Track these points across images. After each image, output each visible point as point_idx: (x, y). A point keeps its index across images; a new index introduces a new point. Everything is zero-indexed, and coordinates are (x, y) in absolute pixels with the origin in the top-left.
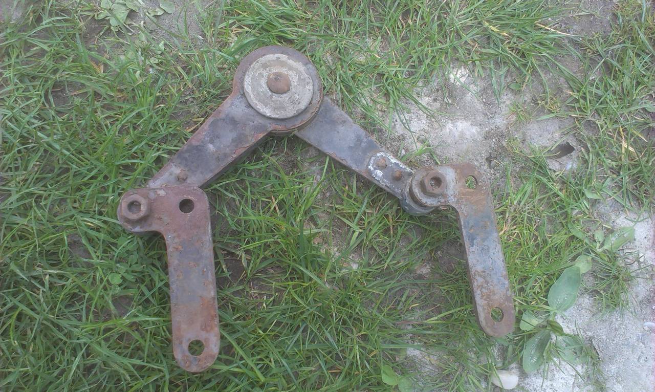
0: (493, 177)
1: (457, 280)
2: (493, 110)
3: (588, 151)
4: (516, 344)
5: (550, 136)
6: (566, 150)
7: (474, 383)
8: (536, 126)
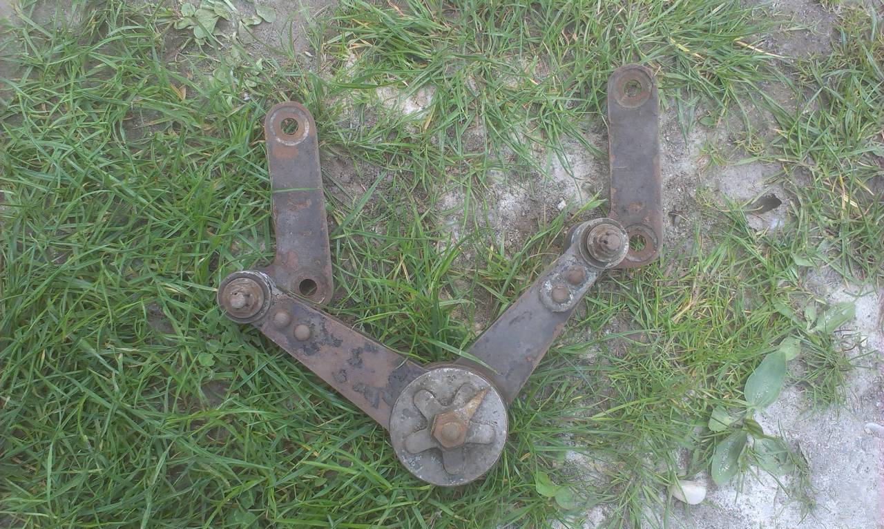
0: (677, 236)
1: (631, 367)
2: (679, 151)
3: (798, 205)
4: (704, 448)
5: (750, 186)
6: (771, 203)
7: (650, 496)
8: (733, 172)
